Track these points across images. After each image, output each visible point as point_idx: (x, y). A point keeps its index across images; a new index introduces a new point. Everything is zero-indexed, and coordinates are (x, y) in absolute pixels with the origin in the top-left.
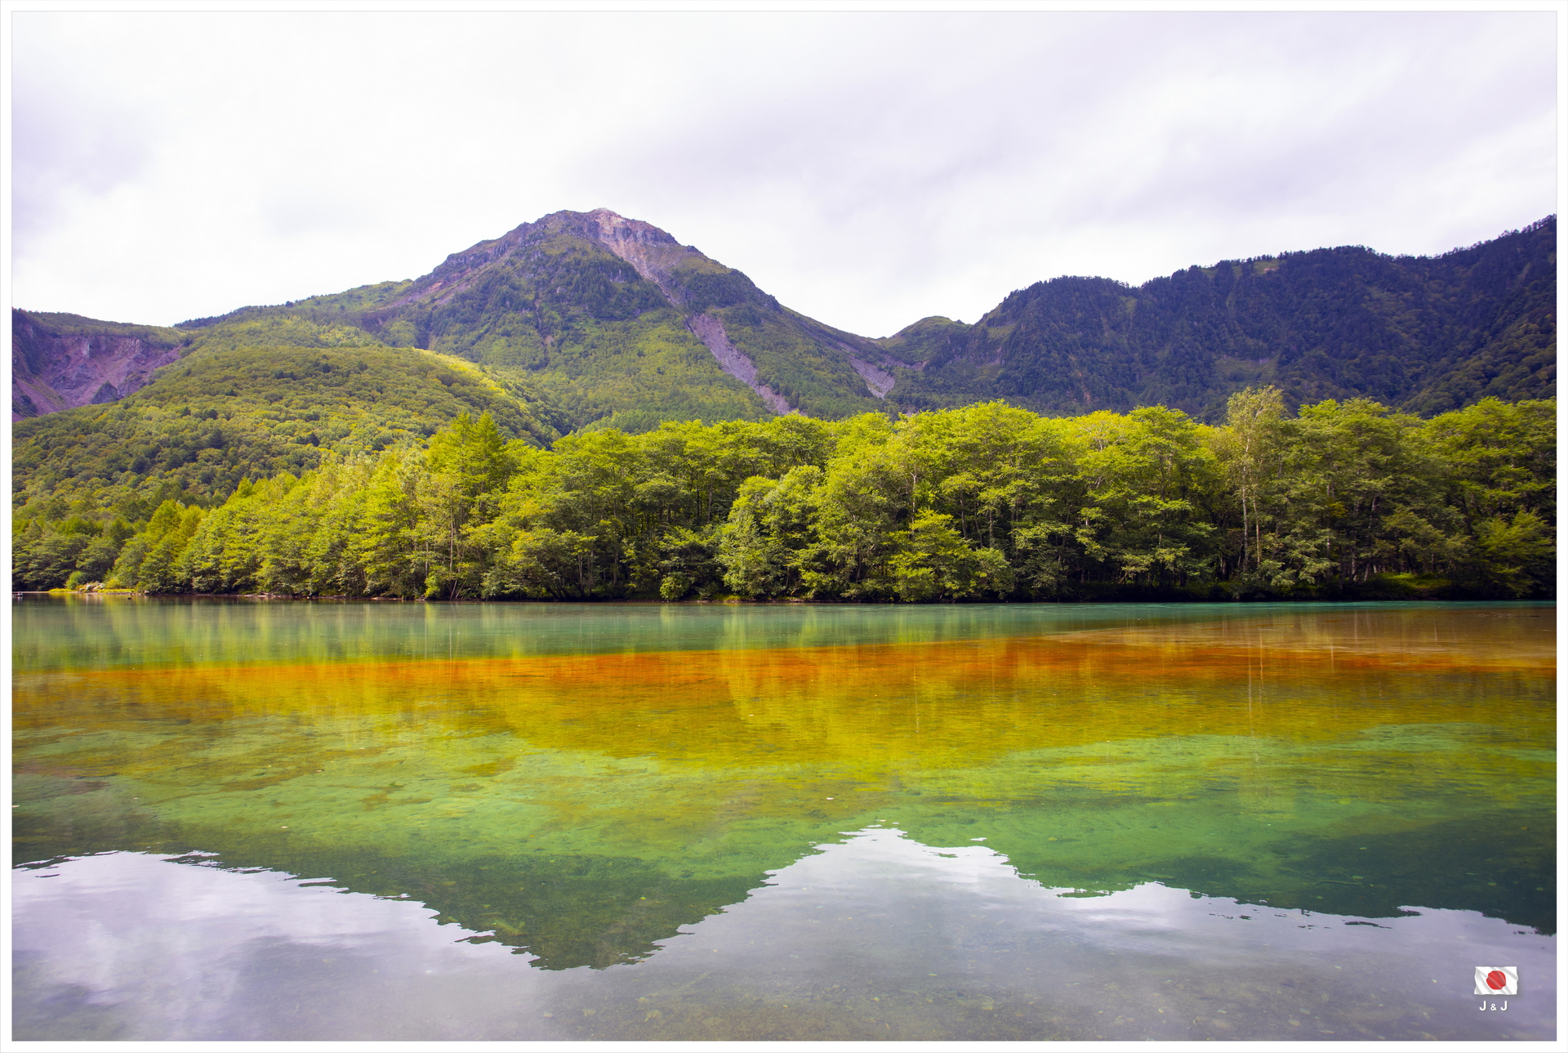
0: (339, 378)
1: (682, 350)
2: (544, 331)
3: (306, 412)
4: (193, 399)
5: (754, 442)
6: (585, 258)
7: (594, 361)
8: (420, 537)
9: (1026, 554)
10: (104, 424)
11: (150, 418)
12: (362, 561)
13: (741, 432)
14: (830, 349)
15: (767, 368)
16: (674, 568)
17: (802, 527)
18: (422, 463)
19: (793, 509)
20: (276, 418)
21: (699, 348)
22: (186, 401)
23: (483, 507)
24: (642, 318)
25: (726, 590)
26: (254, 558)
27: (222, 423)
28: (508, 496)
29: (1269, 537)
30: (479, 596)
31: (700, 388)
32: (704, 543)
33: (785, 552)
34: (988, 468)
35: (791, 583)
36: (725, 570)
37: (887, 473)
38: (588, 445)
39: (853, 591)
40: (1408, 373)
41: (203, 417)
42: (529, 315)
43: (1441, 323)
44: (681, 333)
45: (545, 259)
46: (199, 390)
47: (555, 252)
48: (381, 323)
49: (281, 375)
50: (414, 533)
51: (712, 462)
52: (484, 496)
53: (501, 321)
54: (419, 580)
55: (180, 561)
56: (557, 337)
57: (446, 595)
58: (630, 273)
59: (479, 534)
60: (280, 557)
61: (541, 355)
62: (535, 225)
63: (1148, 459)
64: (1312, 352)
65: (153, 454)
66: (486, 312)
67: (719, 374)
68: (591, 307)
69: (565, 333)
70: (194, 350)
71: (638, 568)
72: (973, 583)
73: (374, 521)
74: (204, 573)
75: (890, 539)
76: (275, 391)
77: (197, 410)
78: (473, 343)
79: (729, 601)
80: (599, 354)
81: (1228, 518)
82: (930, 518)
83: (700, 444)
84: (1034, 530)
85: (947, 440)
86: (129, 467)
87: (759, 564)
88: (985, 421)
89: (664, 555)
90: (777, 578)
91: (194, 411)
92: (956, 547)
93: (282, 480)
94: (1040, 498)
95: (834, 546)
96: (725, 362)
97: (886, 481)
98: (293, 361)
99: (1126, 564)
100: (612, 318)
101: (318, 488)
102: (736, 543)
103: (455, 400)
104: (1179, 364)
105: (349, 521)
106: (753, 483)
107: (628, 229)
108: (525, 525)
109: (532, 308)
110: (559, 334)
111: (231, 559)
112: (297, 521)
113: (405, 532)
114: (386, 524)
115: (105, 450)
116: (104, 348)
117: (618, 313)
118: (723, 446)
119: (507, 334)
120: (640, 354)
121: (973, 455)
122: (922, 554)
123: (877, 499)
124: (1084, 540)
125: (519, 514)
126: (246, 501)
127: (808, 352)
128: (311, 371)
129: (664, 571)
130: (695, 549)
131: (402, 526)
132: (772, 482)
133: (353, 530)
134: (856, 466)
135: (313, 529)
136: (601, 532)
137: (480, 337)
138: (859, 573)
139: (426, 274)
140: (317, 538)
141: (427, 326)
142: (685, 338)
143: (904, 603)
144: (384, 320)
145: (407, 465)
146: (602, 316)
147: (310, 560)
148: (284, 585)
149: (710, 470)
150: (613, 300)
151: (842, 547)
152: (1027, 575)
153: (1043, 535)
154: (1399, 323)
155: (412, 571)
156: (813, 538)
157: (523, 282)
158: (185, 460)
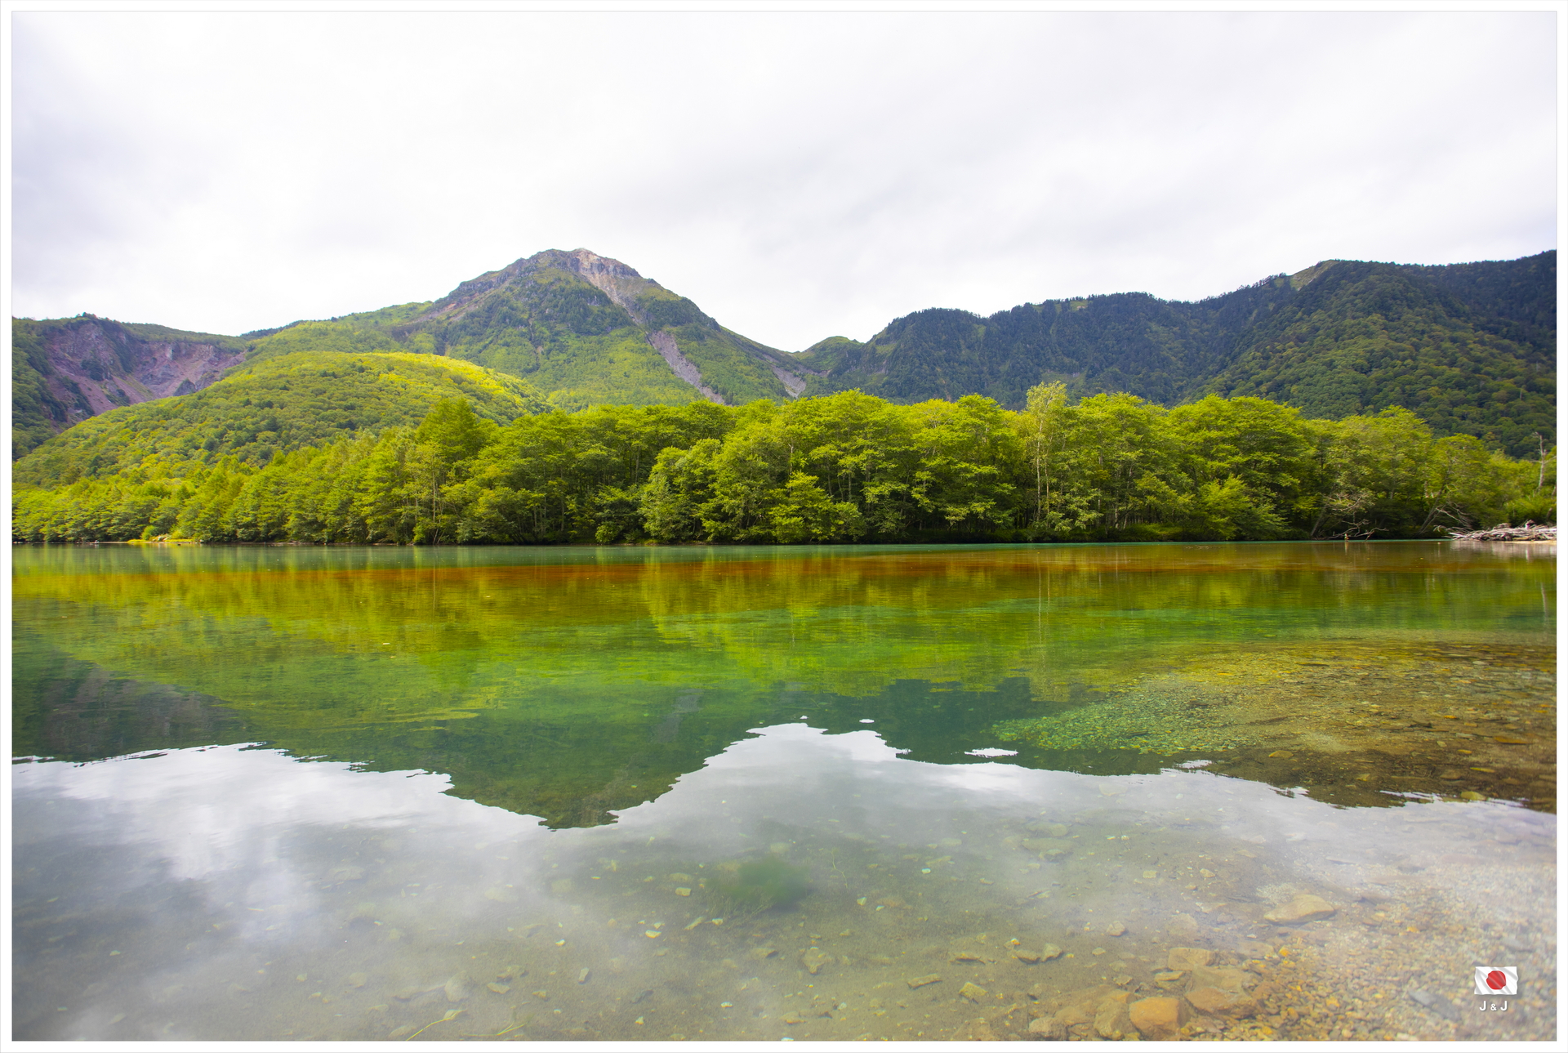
0: (372, 377)
1: (644, 359)
2: (537, 342)
3: (344, 403)
4: (254, 392)
5: (671, 421)
6: (568, 287)
7: (575, 366)
8: (408, 495)
9: (874, 507)
10: (182, 412)
11: (218, 407)
12: (363, 514)
13: (660, 415)
14: (757, 359)
15: (709, 374)
16: (610, 518)
17: (703, 486)
18: (411, 437)
19: (697, 472)
20: (320, 408)
21: (656, 357)
22: (247, 394)
23: (458, 471)
24: (613, 334)
25: (646, 536)
26: (284, 514)
27: (277, 412)
28: (477, 462)
29: (1055, 495)
30: (456, 541)
31: (657, 388)
32: (630, 499)
33: (692, 506)
34: (846, 441)
35: (697, 530)
36: (645, 520)
37: (769, 444)
38: (540, 423)
39: (742, 536)
40: (1175, 385)
41: (262, 406)
42: (524, 330)
43: (1198, 350)
44: (643, 346)
45: (537, 287)
46: (258, 385)
47: (544, 281)
48: (407, 334)
49: (325, 374)
50: (403, 492)
51: (637, 437)
52: (459, 463)
53: (502, 335)
54: (408, 530)
55: (227, 517)
56: (546, 348)
57: (429, 540)
58: (604, 299)
59: (453, 491)
60: (303, 512)
61: (534, 362)
62: (528, 261)
63: (965, 436)
64: (1110, 369)
65: (221, 436)
66: (491, 327)
67: (672, 377)
68: (573, 324)
69: (553, 344)
70: (256, 354)
71: (578, 518)
72: (833, 529)
73: (372, 483)
74: (247, 526)
75: (771, 495)
76: (320, 386)
77: (257, 401)
78: (480, 352)
79: (649, 544)
80: (579, 361)
81: (1025, 481)
82: (800, 479)
83: (628, 422)
84: (880, 488)
85: (816, 419)
86: (202, 446)
87: (671, 514)
88: (845, 405)
89: (600, 508)
90: (685, 526)
91: (255, 401)
92: (821, 501)
93: (306, 452)
94: (885, 464)
95: (726, 500)
96: (677, 368)
97: (767, 451)
98: (335, 363)
99: (948, 514)
100: (589, 333)
101: (332, 457)
102: (653, 498)
103: (464, 395)
104: (1016, 376)
105: (354, 483)
106: (668, 452)
107: (602, 264)
108: (490, 484)
109: (526, 325)
110: (548, 345)
111: (264, 516)
112: (315, 484)
113: (396, 491)
114: (381, 484)
115: (183, 432)
116: (184, 352)
117: (594, 329)
118: (646, 424)
119: (507, 345)
120: (611, 362)
121: (837, 431)
122: (794, 507)
123: (761, 464)
124: (918, 496)
125: (484, 476)
126: (278, 469)
127: (740, 362)
128: (349, 371)
129: (599, 521)
130: (622, 503)
131: (393, 487)
132: (682, 452)
133: (358, 490)
134: (746, 439)
135: (327, 490)
136: (549, 490)
137: (485, 347)
138: (748, 521)
139: (443, 297)
140: (330, 497)
141: (444, 337)
142: (646, 349)
143: (780, 544)
144: (409, 332)
145: (399, 438)
146: (581, 332)
147: (325, 514)
148: (306, 534)
149: (635, 443)
150: (590, 319)
151: (733, 501)
152: (876, 522)
153: (886, 492)
154: (1170, 349)
155: (403, 521)
156: (712, 495)
157: (520, 304)
158: (247, 440)
